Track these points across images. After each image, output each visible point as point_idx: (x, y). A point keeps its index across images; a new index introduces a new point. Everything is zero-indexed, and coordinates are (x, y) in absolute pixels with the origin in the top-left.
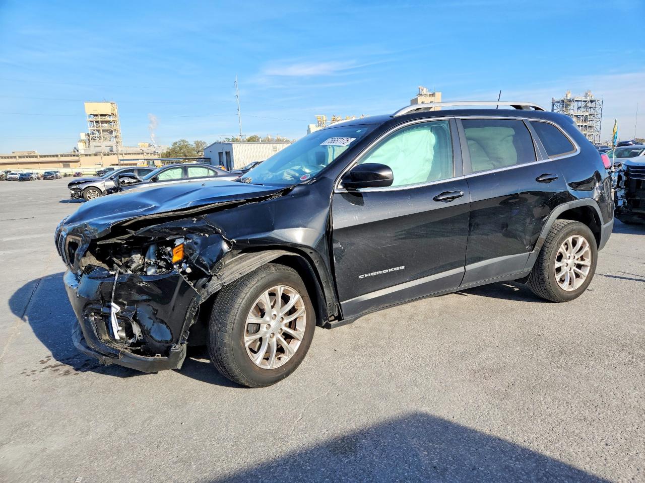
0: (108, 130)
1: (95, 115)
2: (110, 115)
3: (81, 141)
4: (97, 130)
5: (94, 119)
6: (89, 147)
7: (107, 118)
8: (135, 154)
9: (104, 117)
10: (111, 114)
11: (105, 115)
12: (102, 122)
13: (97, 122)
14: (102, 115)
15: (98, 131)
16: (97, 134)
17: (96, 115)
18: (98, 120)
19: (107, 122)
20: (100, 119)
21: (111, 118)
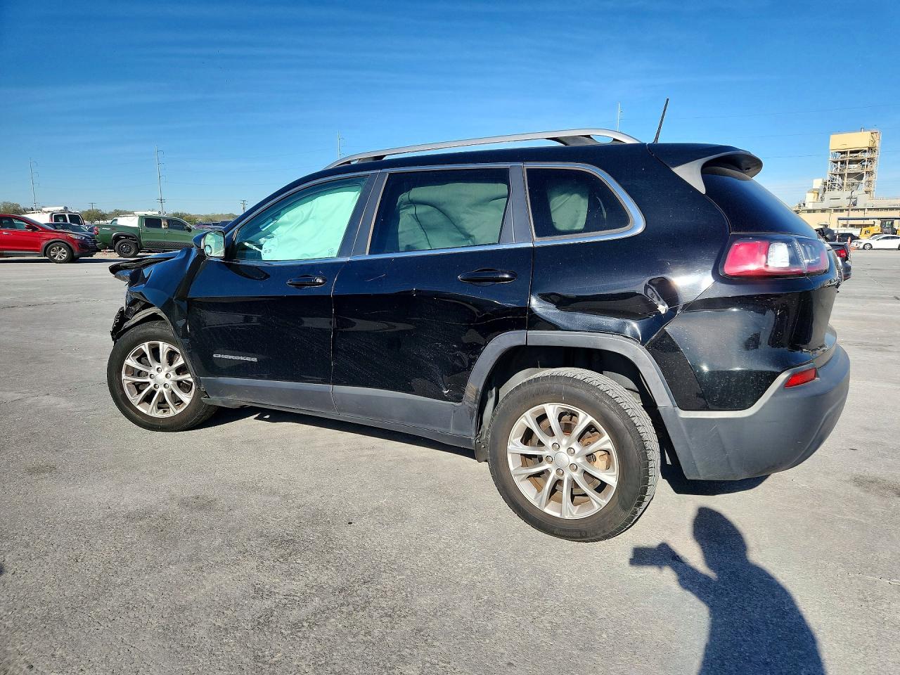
0: (856, 174)
1: (842, 153)
2: (865, 151)
3: (813, 191)
4: (840, 175)
5: (839, 157)
6: (822, 199)
7: (860, 156)
8: (886, 209)
9: (855, 155)
10: (867, 149)
11: (857, 152)
12: (851, 162)
13: (842, 162)
14: (851, 152)
15: (842, 176)
16: (839, 180)
17: (844, 153)
18: (845, 159)
19: (857, 162)
20: (848, 157)
21: (866, 156)
